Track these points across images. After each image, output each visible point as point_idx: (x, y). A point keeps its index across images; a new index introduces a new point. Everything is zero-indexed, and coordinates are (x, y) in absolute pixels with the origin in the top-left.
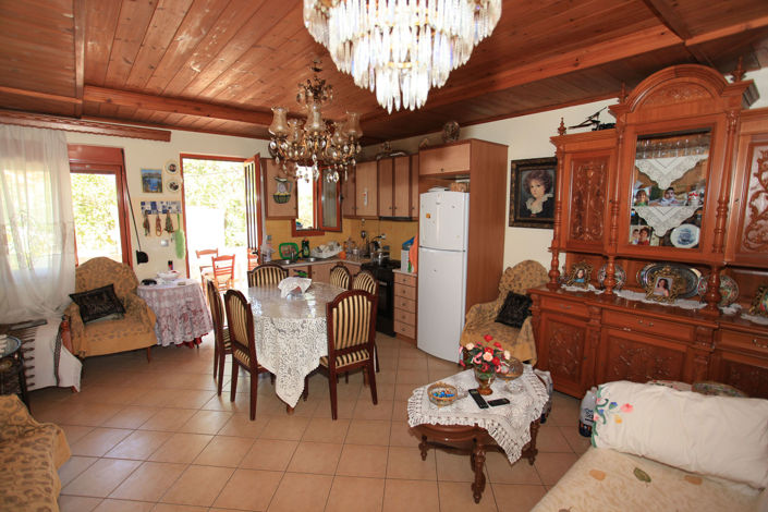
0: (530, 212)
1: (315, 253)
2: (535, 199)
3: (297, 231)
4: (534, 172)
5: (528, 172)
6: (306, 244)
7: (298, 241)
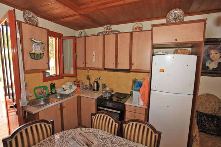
0: (208, 67)
1: (59, 91)
2: (213, 61)
3: (47, 78)
4: (213, 46)
5: (209, 46)
6: (53, 86)
7: (48, 84)
